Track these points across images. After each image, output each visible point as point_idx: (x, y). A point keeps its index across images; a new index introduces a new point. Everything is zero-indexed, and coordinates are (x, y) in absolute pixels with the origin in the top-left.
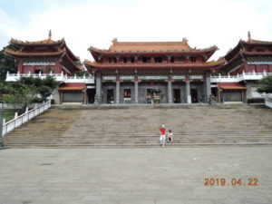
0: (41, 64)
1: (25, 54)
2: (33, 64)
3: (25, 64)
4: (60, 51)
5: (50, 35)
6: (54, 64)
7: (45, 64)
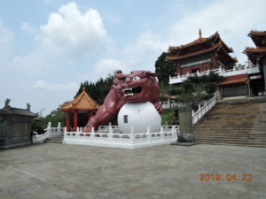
0: (197, 63)
1: (181, 57)
2: (189, 65)
3: (182, 66)
4: (215, 47)
5: (200, 34)
6: (209, 60)
7: (201, 62)
